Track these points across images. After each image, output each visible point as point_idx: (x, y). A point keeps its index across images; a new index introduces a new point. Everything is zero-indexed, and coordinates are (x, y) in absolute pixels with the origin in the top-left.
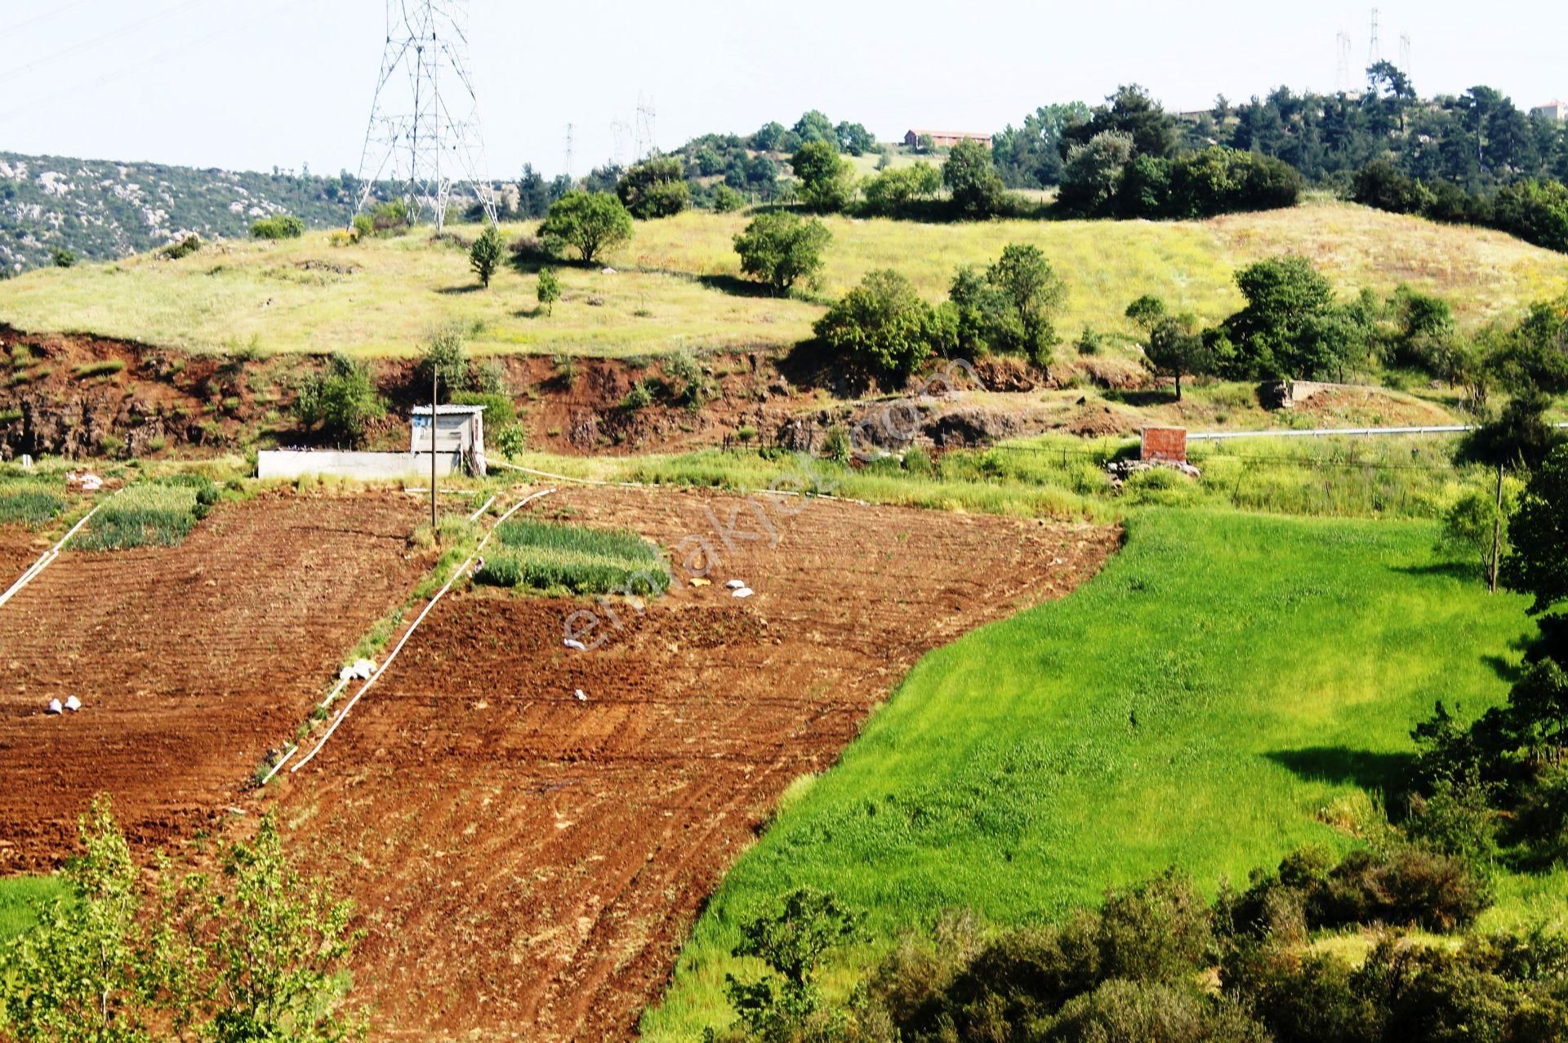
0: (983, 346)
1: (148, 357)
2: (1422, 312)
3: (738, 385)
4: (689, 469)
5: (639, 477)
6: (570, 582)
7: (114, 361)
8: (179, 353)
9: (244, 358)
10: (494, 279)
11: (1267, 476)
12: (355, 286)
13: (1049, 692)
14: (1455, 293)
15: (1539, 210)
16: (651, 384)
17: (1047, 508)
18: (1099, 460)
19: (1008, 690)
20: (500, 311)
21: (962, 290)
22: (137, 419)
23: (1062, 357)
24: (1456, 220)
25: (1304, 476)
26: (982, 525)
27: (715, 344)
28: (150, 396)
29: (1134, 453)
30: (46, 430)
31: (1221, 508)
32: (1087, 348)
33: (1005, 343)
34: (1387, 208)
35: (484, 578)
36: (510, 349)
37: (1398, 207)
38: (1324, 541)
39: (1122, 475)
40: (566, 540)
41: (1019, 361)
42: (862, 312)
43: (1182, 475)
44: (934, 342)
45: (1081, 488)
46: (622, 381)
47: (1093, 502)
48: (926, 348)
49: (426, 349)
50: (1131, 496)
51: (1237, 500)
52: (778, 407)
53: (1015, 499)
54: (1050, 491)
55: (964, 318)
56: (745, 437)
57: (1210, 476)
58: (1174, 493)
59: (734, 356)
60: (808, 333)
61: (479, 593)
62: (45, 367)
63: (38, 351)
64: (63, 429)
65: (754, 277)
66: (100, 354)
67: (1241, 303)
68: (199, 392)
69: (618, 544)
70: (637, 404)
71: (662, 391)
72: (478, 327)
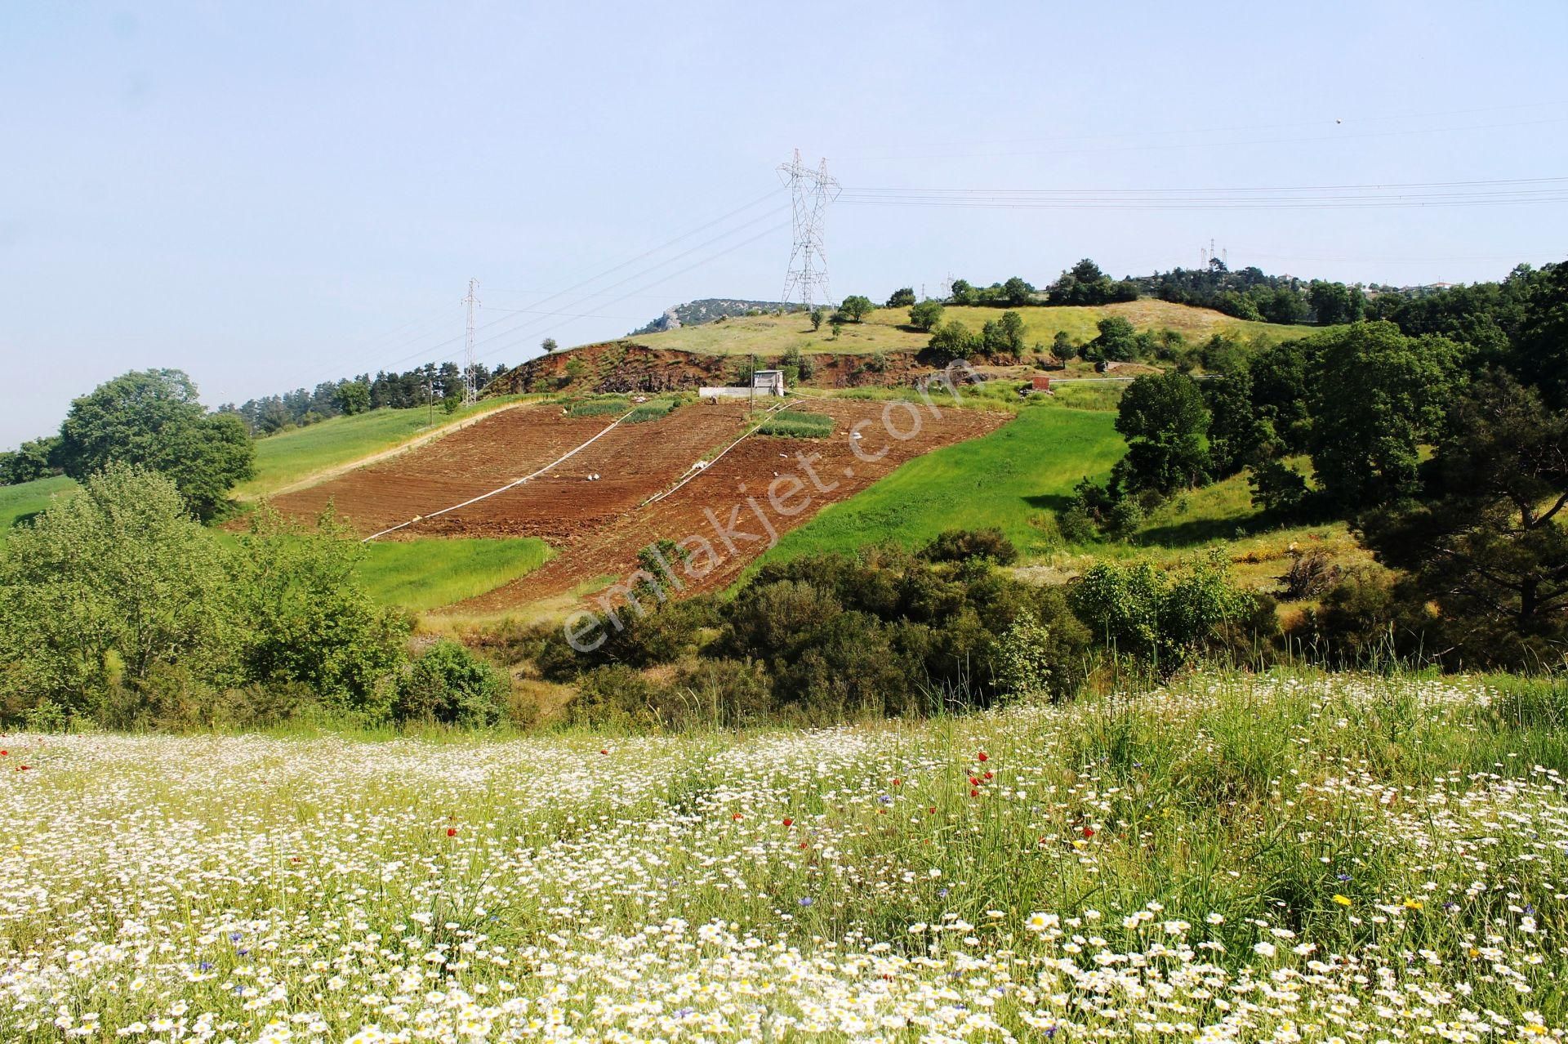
0: (995, 350)
1: (692, 358)
2: (1171, 337)
3: (899, 364)
4: (859, 393)
5: (839, 396)
6: (792, 433)
7: (681, 359)
8: (701, 355)
9: (723, 357)
10: (820, 328)
11: (1083, 395)
12: (771, 332)
13: (955, 472)
14: (1188, 332)
15: (1229, 302)
16: (865, 365)
17: (992, 407)
18: (1016, 389)
19: (938, 472)
20: (819, 339)
21: (987, 329)
22: (686, 379)
23: (1026, 353)
24: (1197, 306)
25: (1095, 396)
26: (965, 413)
27: (893, 349)
28: (691, 372)
29: (1030, 387)
30: (656, 384)
31: (1060, 407)
32: (1037, 351)
33: (1004, 349)
34: (1171, 301)
35: (761, 432)
36: (817, 352)
37: (1175, 301)
38: (1093, 419)
39: (1024, 395)
40: (799, 418)
41: (1008, 355)
42: (946, 337)
43: (1047, 395)
44: (975, 348)
45: (1008, 400)
46: (856, 363)
47: (1011, 405)
48: (971, 350)
49: (785, 351)
50: (1027, 403)
51: (1068, 404)
52: (913, 372)
53: (980, 403)
54: (996, 401)
55: (987, 339)
56: (900, 384)
57: (1059, 395)
58: (1043, 401)
59: (899, 353)
60: (926, 345)
61: (758, 437)
62: (658, 362)
63: (656, 356)
64: (661, 383)
65: (915, 326)
66: (676, 357)
67: (1098, 334)
68: (707, 369)
69: (818, 420)
70: (860, 372)
71: (870, 367)
72: (809, 345)
